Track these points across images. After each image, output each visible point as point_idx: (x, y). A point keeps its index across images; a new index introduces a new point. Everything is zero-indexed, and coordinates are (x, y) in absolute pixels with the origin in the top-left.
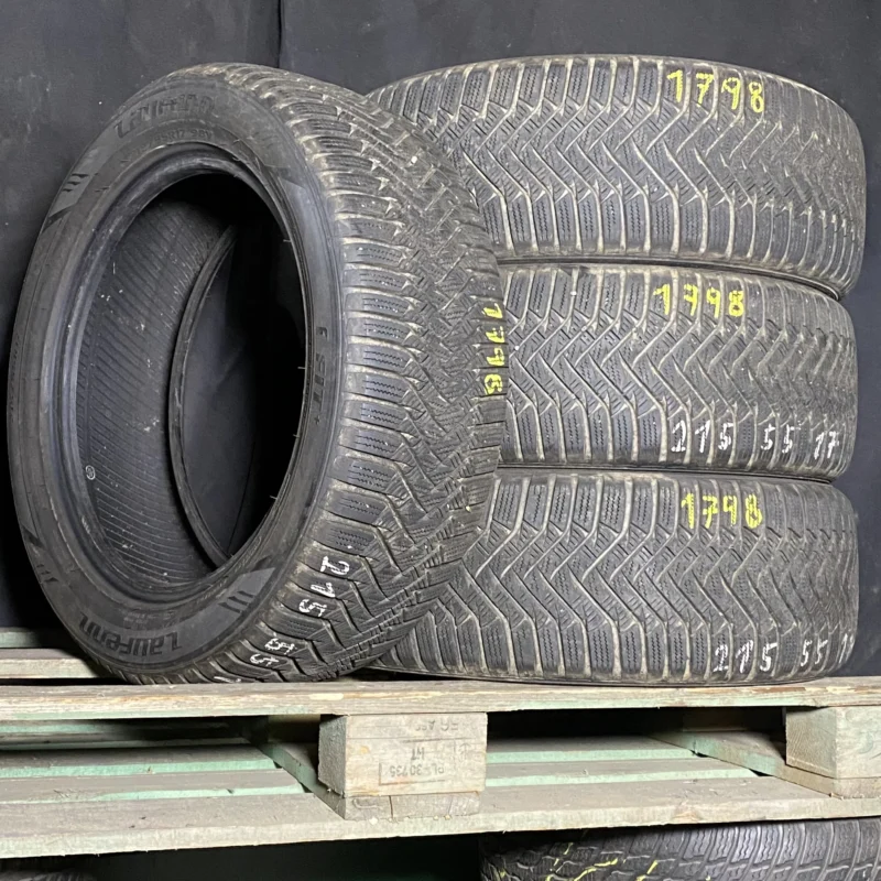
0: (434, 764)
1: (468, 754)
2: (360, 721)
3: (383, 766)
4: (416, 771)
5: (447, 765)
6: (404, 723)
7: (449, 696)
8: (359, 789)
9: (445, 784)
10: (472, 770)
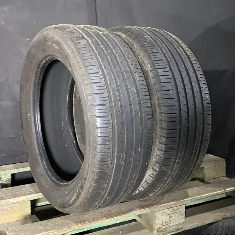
0: (174, 219)
1: (181, 215)
2: (158, 213)
3: (163, 222)
4: (170, 221)
5: (177, 218)
7: (177, 202)
9: (176, 223)
10: (182, 218)
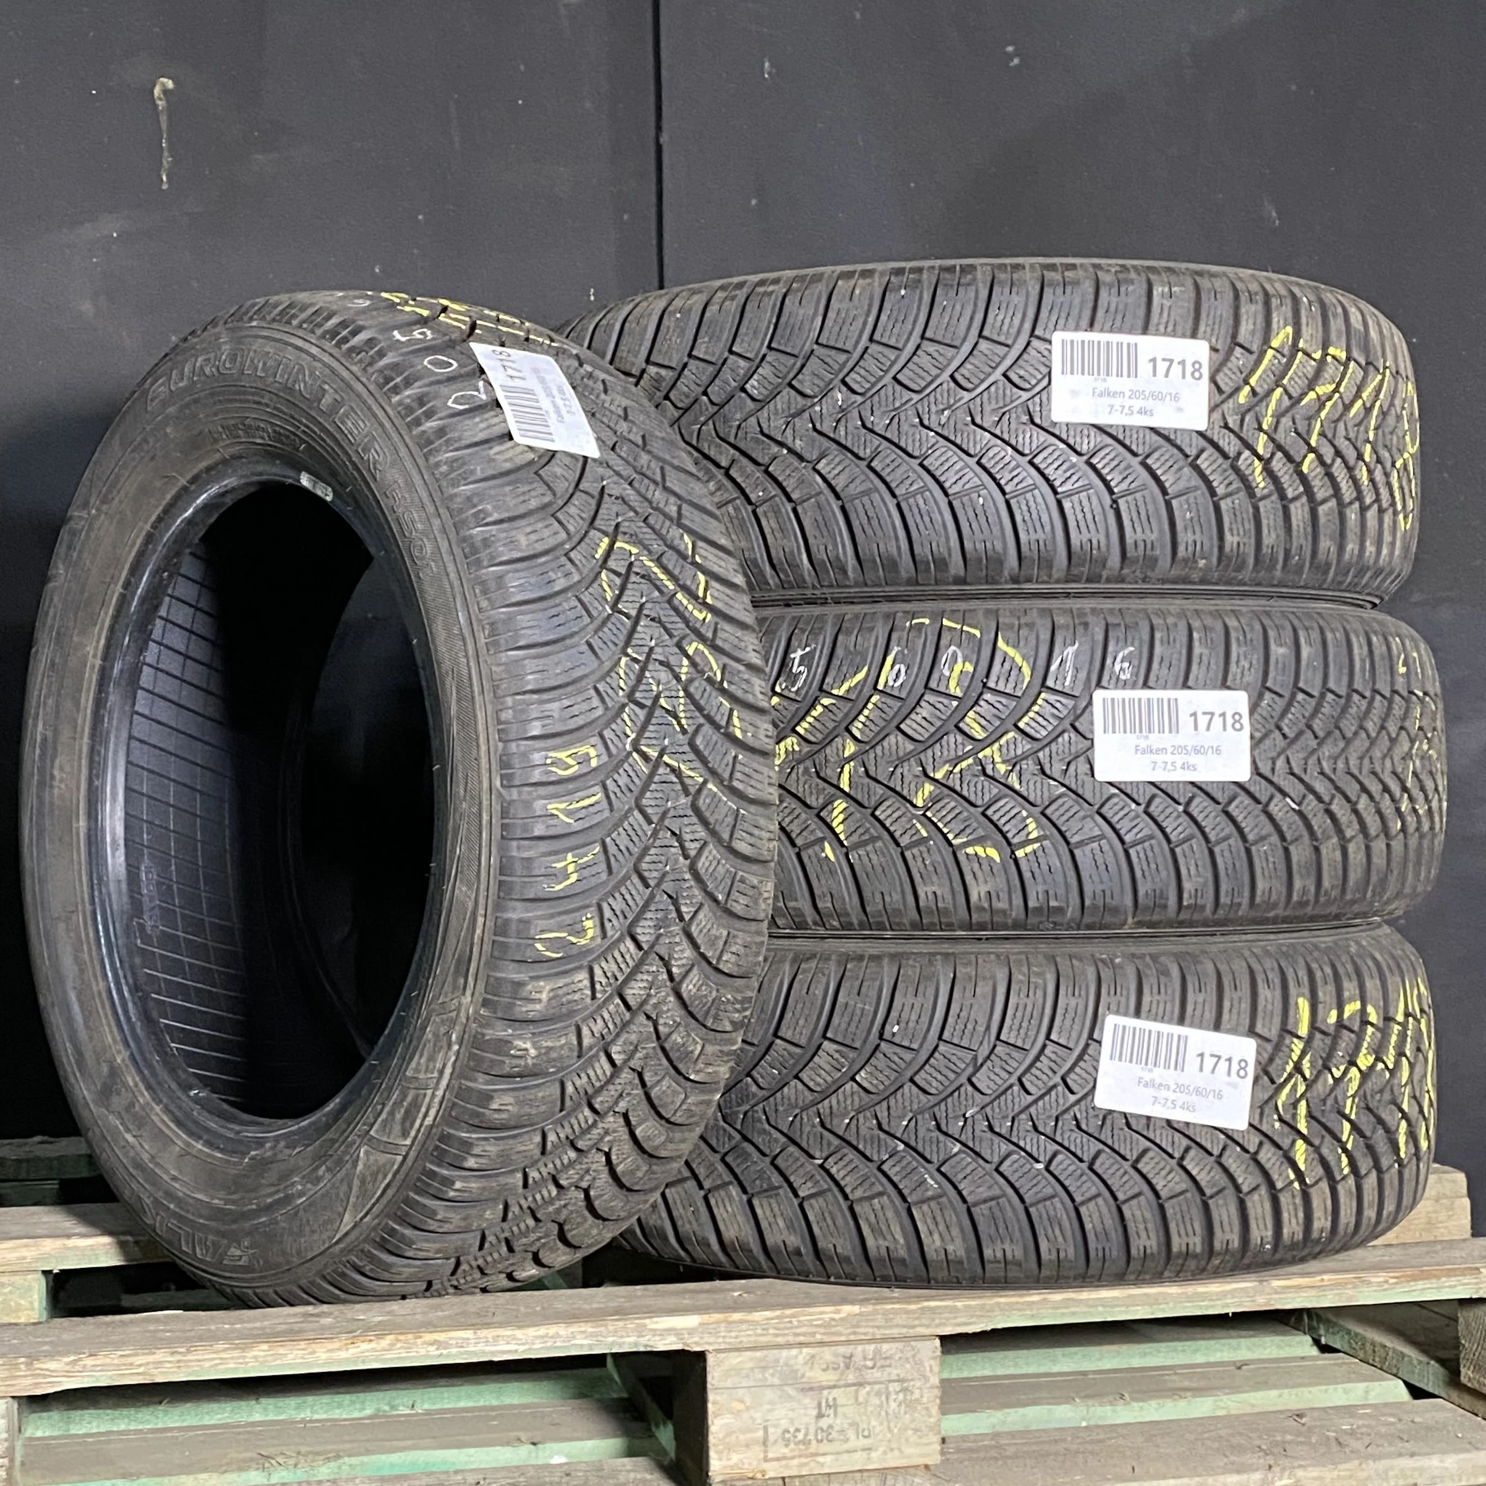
0: (855, 1425)
1: (910, 1405)
2: (730, 1359)
3: (771, 1430)
4: (825, 1436)
5: (874, 1423)
6: (801, 1358)
7: (873, 1312)
8: (732, 1468)
9: (874, 1455)
10: (916, 1430)
